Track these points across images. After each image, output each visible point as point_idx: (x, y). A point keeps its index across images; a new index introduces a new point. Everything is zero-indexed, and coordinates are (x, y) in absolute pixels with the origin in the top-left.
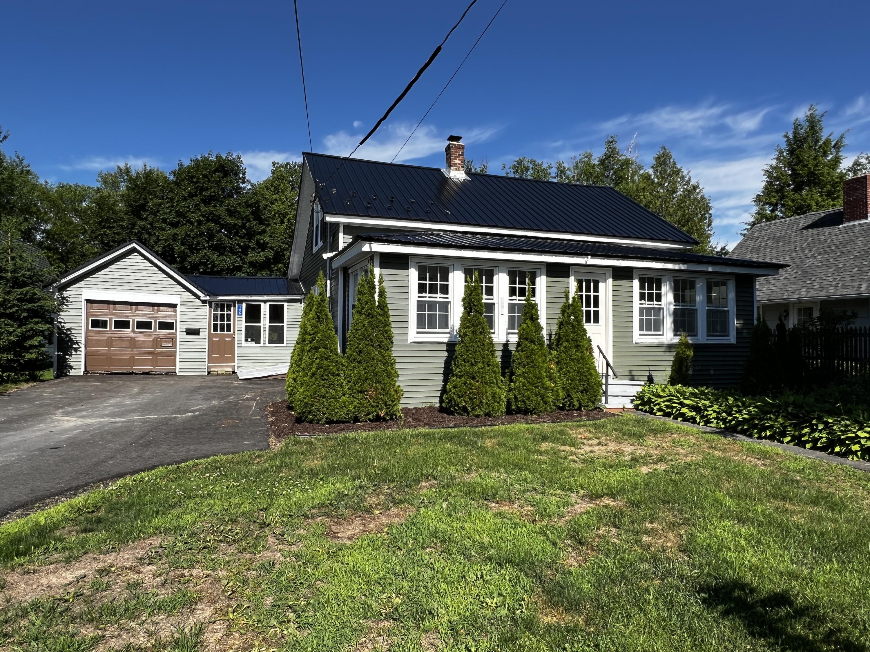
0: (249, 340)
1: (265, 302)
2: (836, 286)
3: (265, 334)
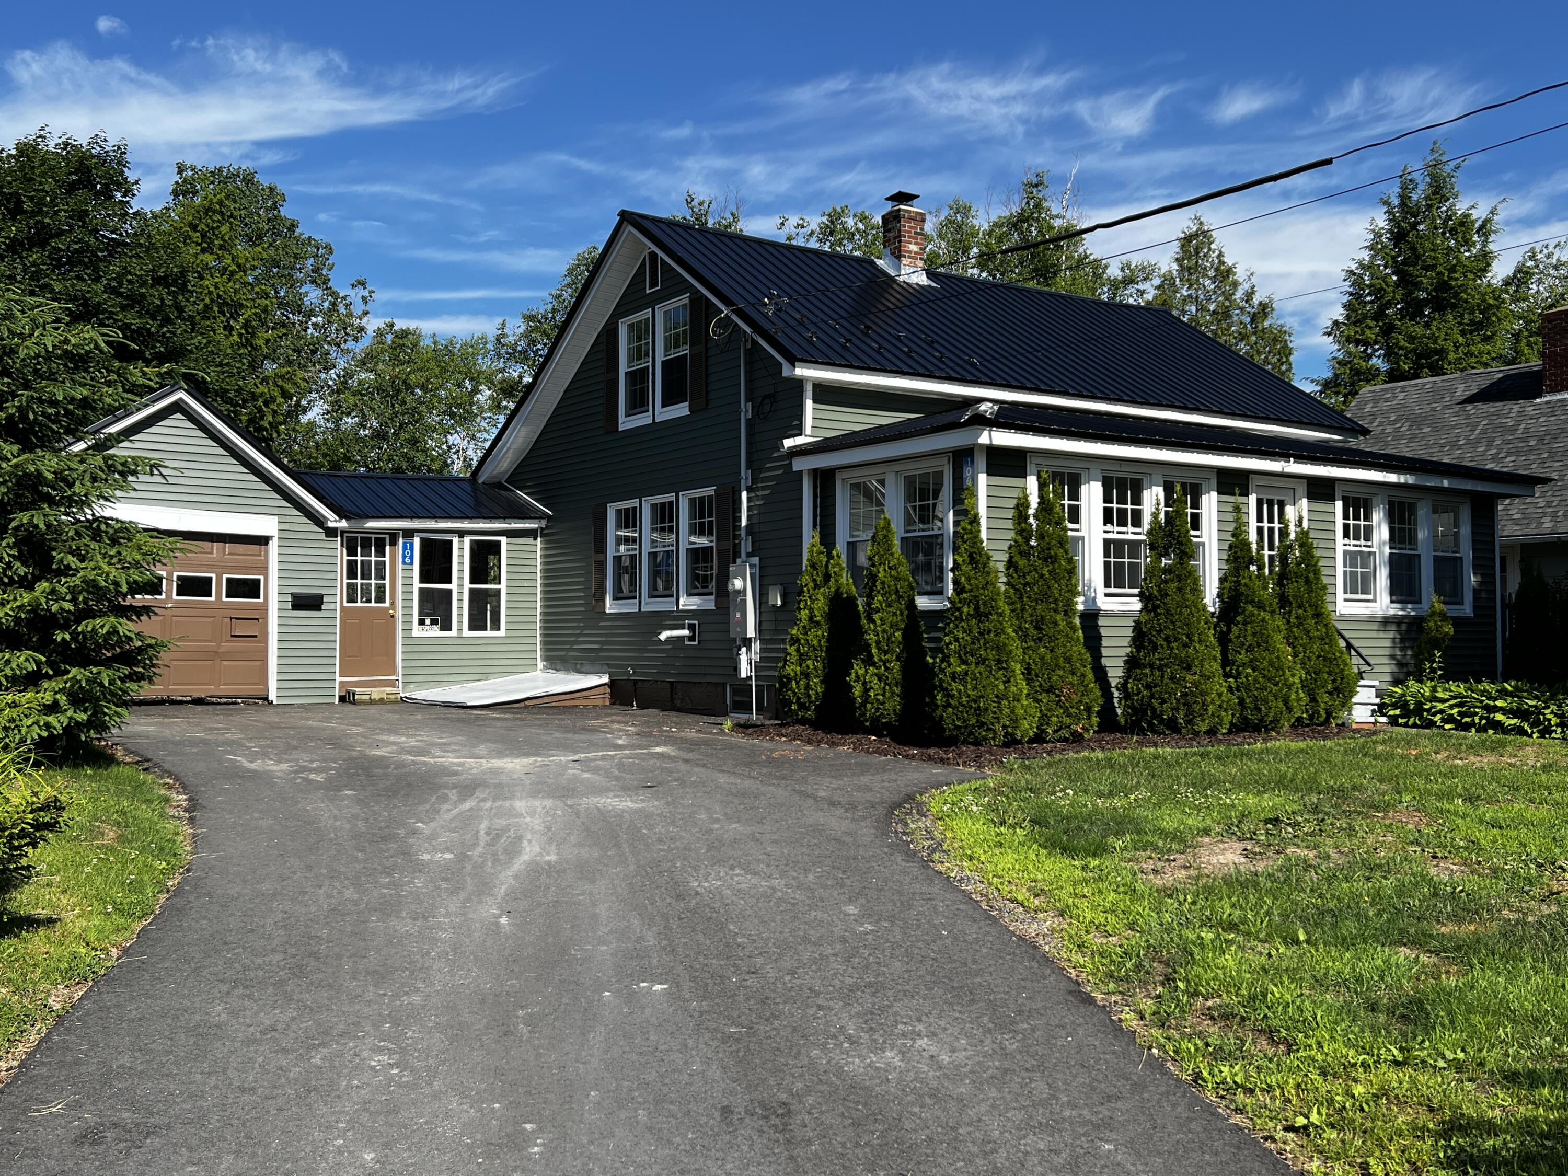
0: (428, 621)
1: (461, 534)
3: (461, 608)
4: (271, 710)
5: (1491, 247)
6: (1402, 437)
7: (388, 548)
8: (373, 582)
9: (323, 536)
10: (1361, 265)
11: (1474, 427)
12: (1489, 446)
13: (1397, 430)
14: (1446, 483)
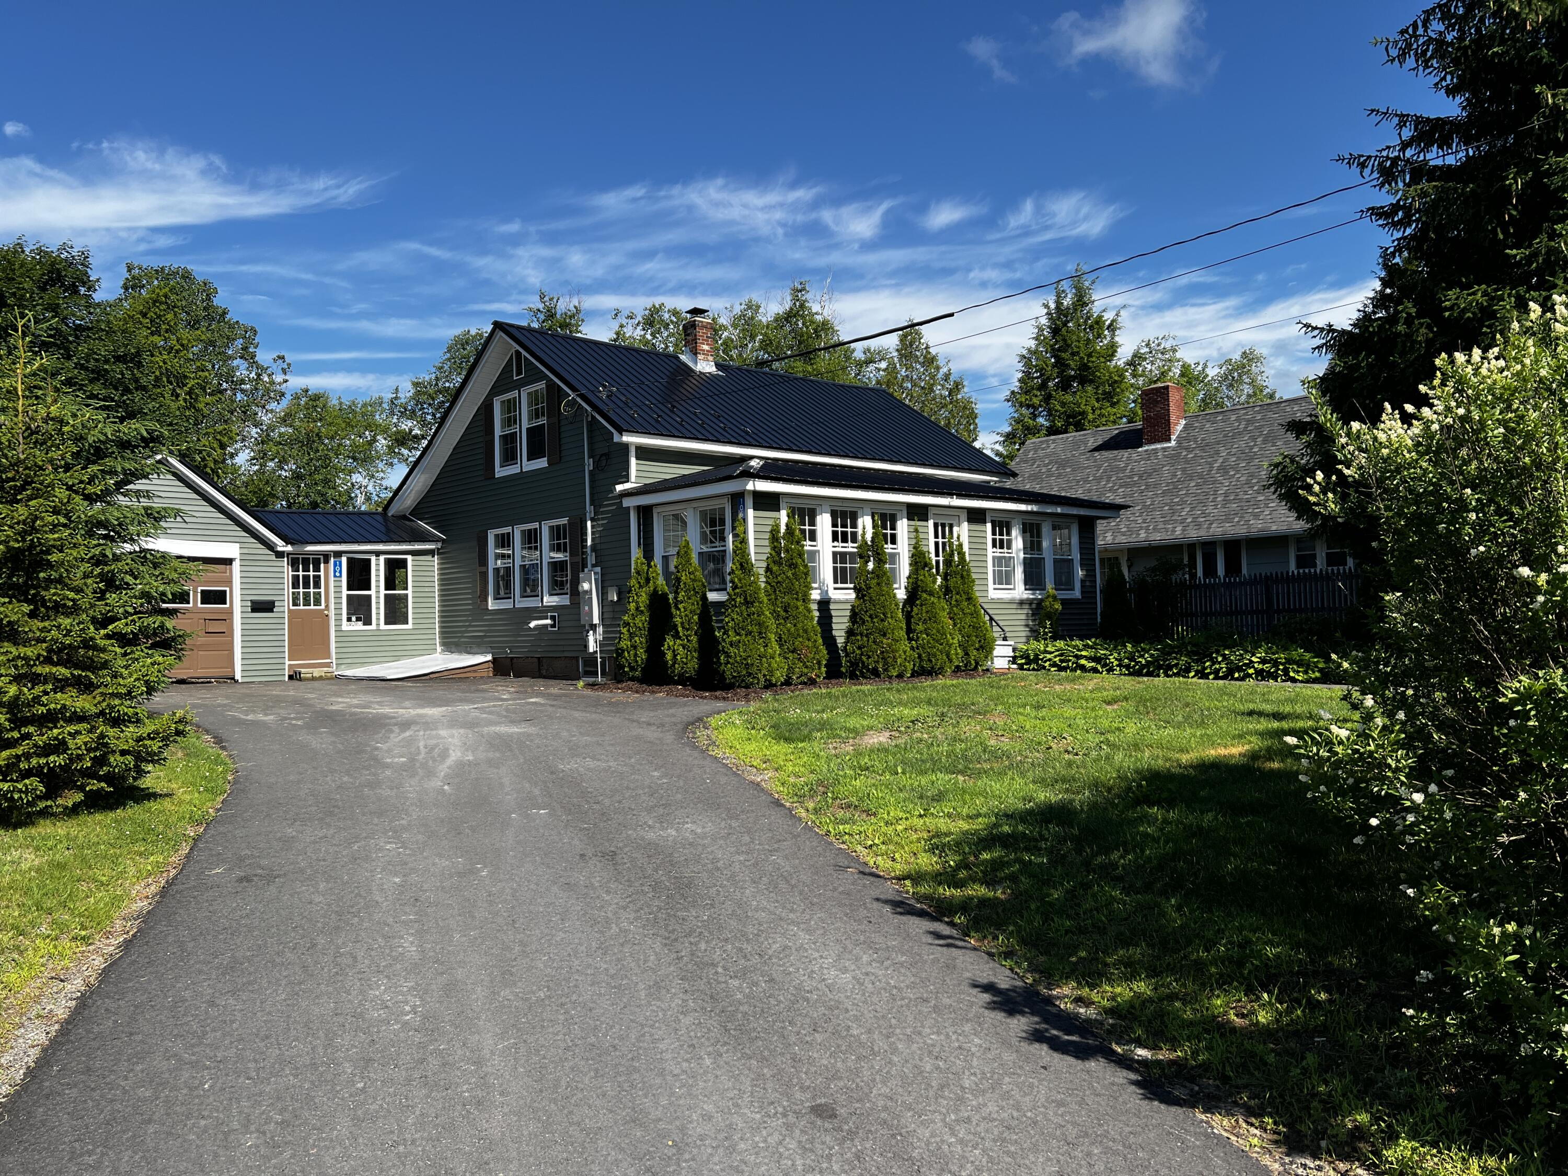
0: (354, 619)
1: (378, 554)
2: (1147, 529)
3: (378, 609)
4: (237, 686)
5: (1117, 339)
6: (1052, 475)
7: (322, 565)
8: (312, 590)
9: (274, 558)
10: (1029, 350)
11: (1099, 467)
12: (1108, 481)
13: (1049, 470)
14: (1059, 510)
